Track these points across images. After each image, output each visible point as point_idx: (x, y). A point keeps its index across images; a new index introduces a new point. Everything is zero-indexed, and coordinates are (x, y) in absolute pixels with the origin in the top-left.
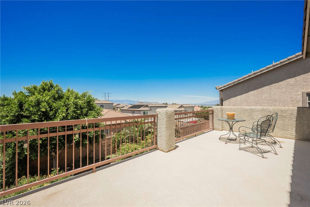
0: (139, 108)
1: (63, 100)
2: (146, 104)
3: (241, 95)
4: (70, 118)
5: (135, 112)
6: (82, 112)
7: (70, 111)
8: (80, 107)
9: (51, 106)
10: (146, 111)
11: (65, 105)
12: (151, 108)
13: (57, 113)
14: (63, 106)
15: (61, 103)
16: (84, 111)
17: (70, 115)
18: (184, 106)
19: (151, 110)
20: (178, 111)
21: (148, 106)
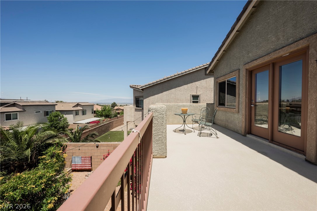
2: (12, 102)
3: (158, 94)
10: (12, 113)
12: (25, 107)
18: (81, 105)
19: (25, 111)
20: (73, 111)
21: (18, 105)
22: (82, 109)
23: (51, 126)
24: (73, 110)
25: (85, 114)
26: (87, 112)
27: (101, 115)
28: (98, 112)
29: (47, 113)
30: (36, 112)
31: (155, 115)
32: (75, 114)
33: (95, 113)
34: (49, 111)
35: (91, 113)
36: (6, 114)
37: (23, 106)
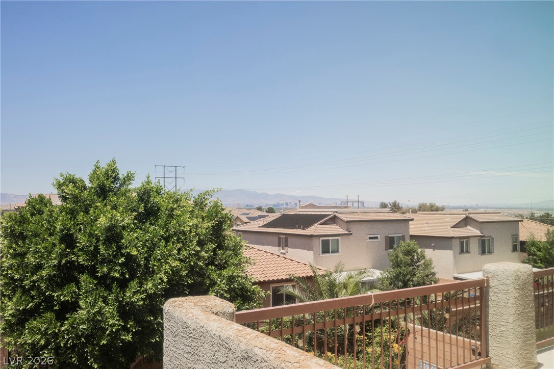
0: (306, 226)
2: (330, 212)
5: (290, 240)
10: (330, 238)
12: (351, 225)
18: (476, 221)
19: (351, 234)
20: (453, 240)
21: (340, 221)
22: (478, 233)
23: (397, 277)
24: (452, 238)
25: (489, 252)
26: (496, 246)
27: (546, 258)
28: (534, 249)
29: (390, 243)
30: (370, 238)
31: (493, 285)
32: (458, 250)
33: (523, 250)
34: (395, 235)
35: (511, 248)
36: (322, 240)
37: (348, 222)
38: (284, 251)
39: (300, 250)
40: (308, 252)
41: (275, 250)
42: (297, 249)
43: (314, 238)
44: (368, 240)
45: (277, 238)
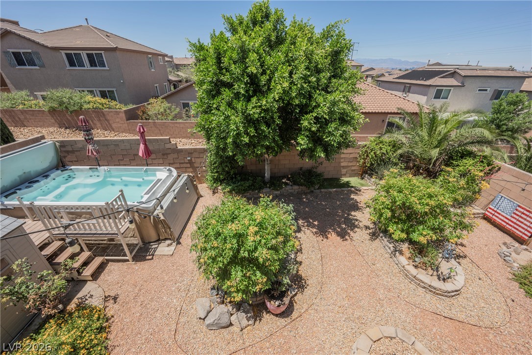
0: (428, 79)
1: (284, 48)
4: (295, 94)
5: (413, 88)
6: (318, 80)
7: (297, 75)
8: (316, 66)
9: (264, 62)
10: (444, 88)
11: (288, 61)
13: (273, 81)
14: (283, 64)
15: (279, 55)
16: (323, 80)
17: (295, 87)
19: (464, 86)
21: (458, 75)
29: (497, 95)
30: (479, 90)
34: (505, 89)
36: (437, 89)
37: (465, 76)
38: (406, 95)
39: (417, 95)
40: (423, 97)
41: (399, 94)
42: (415, 95)
43: (431, 87)
44: (477, 92)
45: (403, 87)
